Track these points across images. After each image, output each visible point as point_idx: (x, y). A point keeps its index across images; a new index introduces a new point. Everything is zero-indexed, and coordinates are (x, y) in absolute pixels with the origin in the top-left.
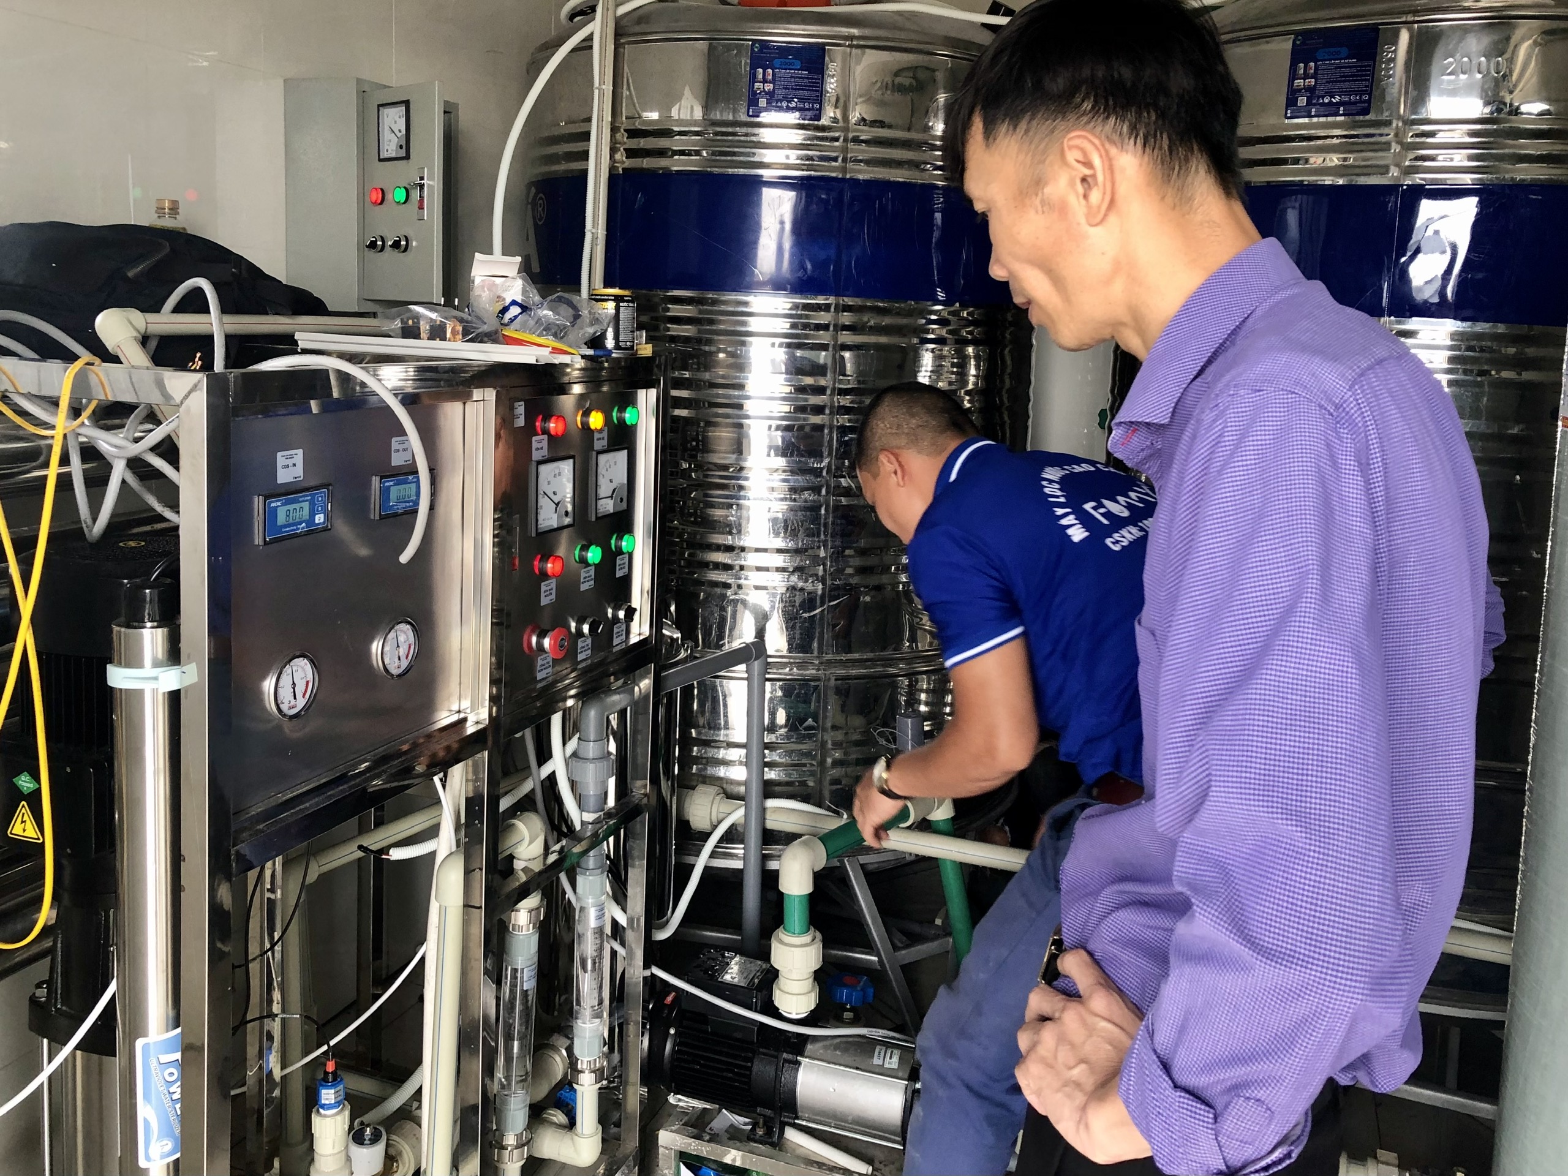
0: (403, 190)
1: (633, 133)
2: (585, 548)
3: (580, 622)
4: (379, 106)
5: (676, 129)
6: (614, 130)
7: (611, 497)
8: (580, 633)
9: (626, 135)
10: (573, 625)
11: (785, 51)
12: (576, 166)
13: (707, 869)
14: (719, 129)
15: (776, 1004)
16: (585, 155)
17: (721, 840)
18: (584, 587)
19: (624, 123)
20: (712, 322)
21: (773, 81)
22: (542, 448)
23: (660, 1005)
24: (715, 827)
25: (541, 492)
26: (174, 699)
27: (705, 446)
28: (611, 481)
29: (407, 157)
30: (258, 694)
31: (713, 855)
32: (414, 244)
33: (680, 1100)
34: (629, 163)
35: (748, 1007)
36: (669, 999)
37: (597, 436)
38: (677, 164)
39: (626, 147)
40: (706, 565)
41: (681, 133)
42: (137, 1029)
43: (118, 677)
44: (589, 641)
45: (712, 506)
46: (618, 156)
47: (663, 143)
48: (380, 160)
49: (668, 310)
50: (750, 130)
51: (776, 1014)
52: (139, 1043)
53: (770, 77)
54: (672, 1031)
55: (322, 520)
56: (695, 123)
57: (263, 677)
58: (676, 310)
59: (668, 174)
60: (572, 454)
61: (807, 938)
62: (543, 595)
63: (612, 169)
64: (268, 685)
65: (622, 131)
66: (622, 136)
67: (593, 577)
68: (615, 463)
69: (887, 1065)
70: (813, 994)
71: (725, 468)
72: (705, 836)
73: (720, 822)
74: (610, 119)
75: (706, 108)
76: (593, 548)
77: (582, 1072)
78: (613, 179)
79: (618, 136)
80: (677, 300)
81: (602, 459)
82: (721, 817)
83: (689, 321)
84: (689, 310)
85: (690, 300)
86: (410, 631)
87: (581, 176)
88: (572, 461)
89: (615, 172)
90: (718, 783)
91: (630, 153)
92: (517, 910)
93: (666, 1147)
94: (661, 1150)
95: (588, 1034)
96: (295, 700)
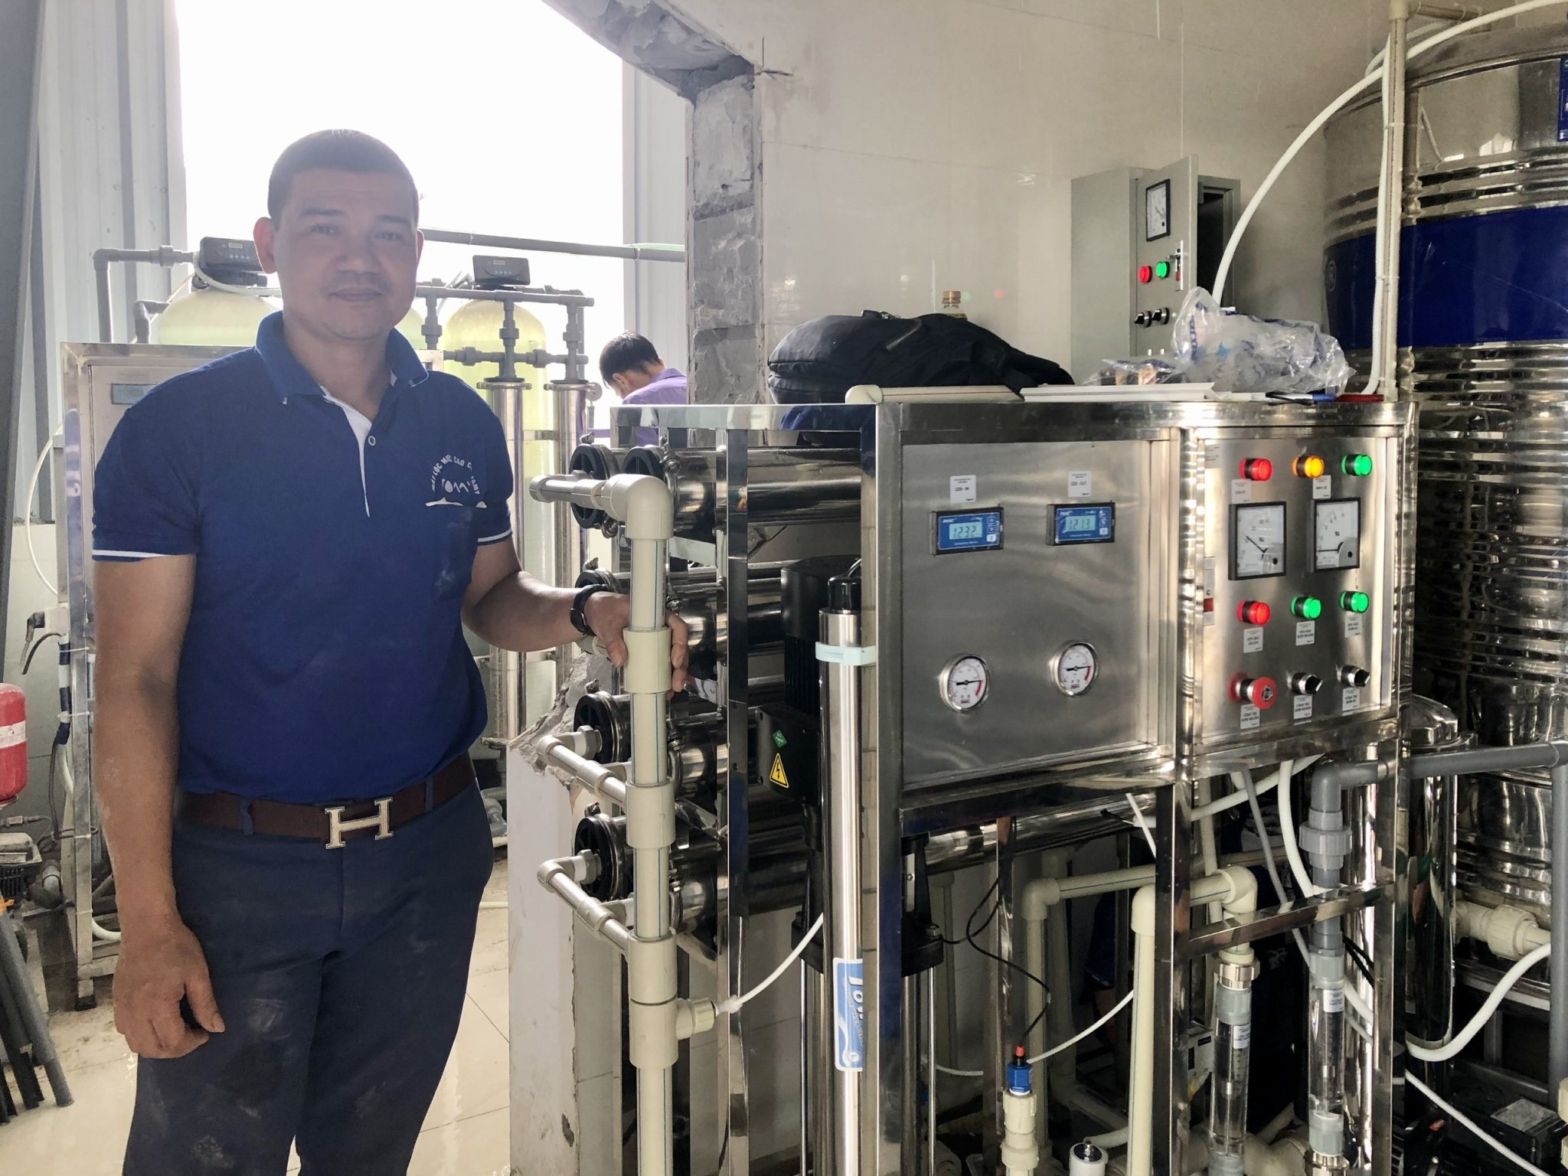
0: (1165, 265)
1: (1427, 180)
2: (1301, 601)
3: (1297, 677)
4: (1147, 189)
5: (1481, 167)
6: (1406, 180)
7: (1338, 550)
8: (1296, 690)
9: (1421, 183)
10: (1289, 680)
12: (1365, 225)
13: (1505, 1001)
14: (1538, 159)
16: (1372, 213)
17: (1530, 973)
18: (1299, 642)
19: (1419, 168)
20: (1527, 375)
22: (1244, 492)
23: (1423, 1132)
24: (1522, 956)
25: (1243, 536)
26: (859, 672)
28: (1335, 534)
29: (1168, 233)
31: (1517, 986)
34: (1424, 213)
35: (1527, 1158)
36: (1436, 1126)
37: (1316, 483)
38: (1483, 205)
39: (1419, 195)
40: (1521, 653)
41: (1486, 171)
43: (823, 652)
44: (1308, 701)
45: (1527, 584)
46: (1412, 207)
47: (1465, 185)
48: (1148, 240)
49: (1473, 365)
52: (836, 961)
54: (1435, 1161)
55: (994, 539)
56: (1505, 157)
57: (939, 672)
58: (1480, 365)
59: (1474, 221)
60: (1283, 500)
62: (1246, 642)
63: (1403, 221)
64: (944, 677)
65: (1416, 179)
66: (1415, 185)
67: (1313, 632)
68: (1343, 514)
71: (1546, 541)
72: (1506, 964)
73: (1527, 952)
74: (1401, 169)
75: (1520, 140)
76: (1309, 601)
77: (1317, 1166)
78: (1406, 232)
79: (1412, 186)
80: (1483, 354)
81: (1323, 509)
82: (1528, 945)
83: (1501, 375)
84: (1501, 364)
85: (1502, 353)
86: (1089, 655)
87: (1370, 237)
88: (1281, 508)
89: (1408, 224)
90: (1530, 908)
91: (1426, 202)
92: (1226, 963)
95: (1324, 1127)
96: (967, 695)
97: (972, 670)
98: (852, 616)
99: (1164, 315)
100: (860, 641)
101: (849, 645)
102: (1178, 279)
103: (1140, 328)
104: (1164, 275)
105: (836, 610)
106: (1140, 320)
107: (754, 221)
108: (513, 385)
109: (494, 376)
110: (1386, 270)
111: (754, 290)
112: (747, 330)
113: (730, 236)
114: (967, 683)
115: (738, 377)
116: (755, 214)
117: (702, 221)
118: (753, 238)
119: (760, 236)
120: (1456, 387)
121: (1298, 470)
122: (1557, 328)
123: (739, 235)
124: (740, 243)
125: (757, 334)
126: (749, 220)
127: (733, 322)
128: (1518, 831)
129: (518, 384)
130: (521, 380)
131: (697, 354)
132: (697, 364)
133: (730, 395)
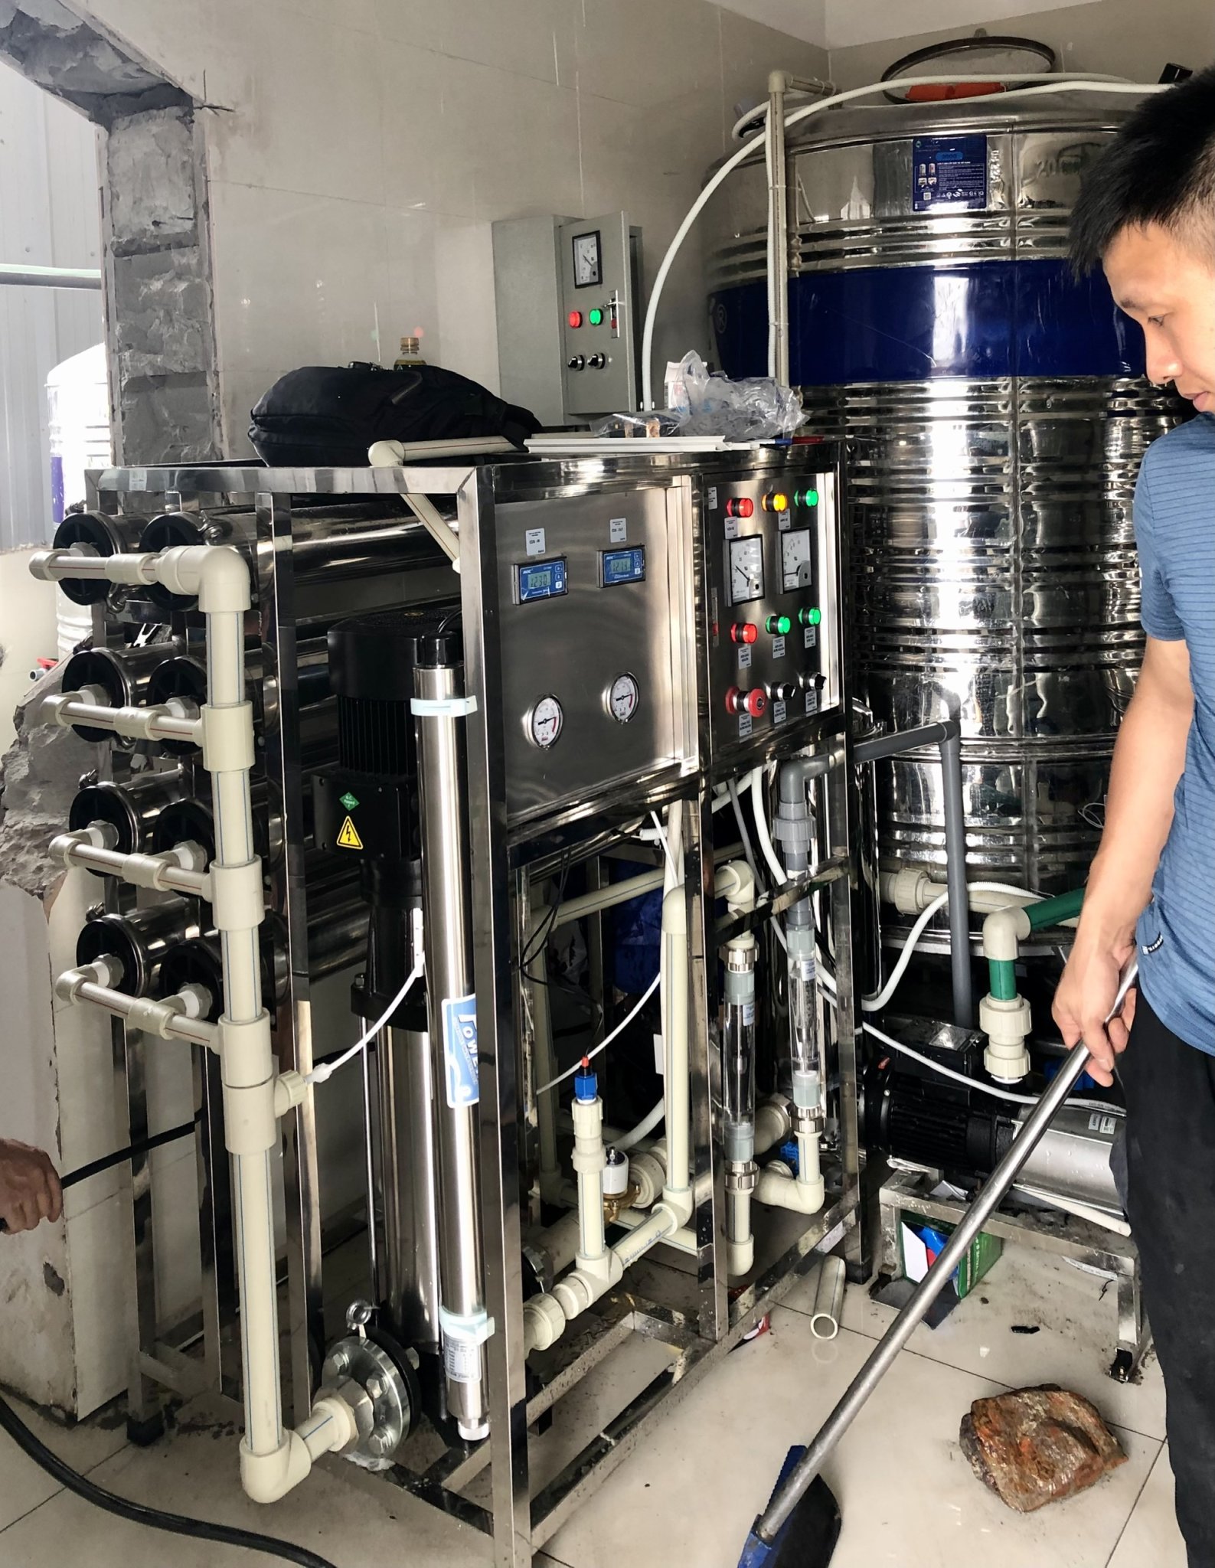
0: (599, 313)
1: (806, 238)
2: (776, 619)
3: (774, 687)
4: (574, 238)
5: (846, 229)
6: (789, 236)
7: (797, 573)
8: (775, 698)
9: (802, 240)
10: (768, 690)
11: (946, 144)
12: (758, 272)
13: (915, 953)
14: (889, 226)
15: (988, 1069)
16: (763, 263)
17: (930, 924)
18: (776, 655)
19: (798, 229)
20: (890, 411)
21: (936, 175)
22: (733, 528)
23: (874, 1071)
24: (923, 910)
25: (734, 567)
26: (460, 723)
27: (889, 532)
28: (796, 559)
29: (600, 281)
30: (519, 727)
31: (921, 939)
32: (610, 360)
33: (899, 1164)
34: (805, 266)
35: (961, 1072)
36: (883, 1064)
37: (781, 517)
38: (849, 263)
39: (801, 251)
40: (896, 649)
41: (852, 234)
42: (440, 993)
43: (419, 707)
44: (784, 706)
45: (901, 589)
46: (795, 261)
47: (834, 244)
48: (577, 287)
49: (847, 402)
50: (919, 223)
51: (987, 1078)
52: (445, 1003)
53: (933, 171)
54: (887, 1093)
55: (561, 586)
56: (862, 222)
57: (522, 713)
58: (854, 402)
59: (841, 276)
60: (760, 533)
61: (1014, 1004)
62: (740, 660)
63: (790, 272)
64: (526, 719)
65: (798, 237)
66: (798, 242)
67: (784, 646)
68: (799, 542)
69: (1102, 1131)
70: (1024, 1061)
71: (911, 551)
72: (913, 919)
73: (927, 906)
74: (785, 226)
75: (874, 208)
76: (781, 619)
77: (803, 1120)
78: (792, 283)
79: (793, 242)
80: (855, 393)
81: (787, 537)
82: (927, 900)
83: (868, 411)
84: (869, 402)
85: (868, 392)
86: (631, 685)
87: (763, 282)
88: (759, 539)
89: (792, 276)
91: (806, 257)
92: (734, 950)
93: (886, 1205)
94: (882, 1207)
95: (805, 1084)
96: (547, 734)
97: (549, 708)
98: (450, 669)
99: (600, 360)
101: (447, 697)
102: (614, 326)
103: (573, 372)
104: (598, 322)
106: (574, 364)
107: (200, 263)
110: (777, 317)
111: (202, 336)
112: (196, 378)
113: (168, 276)
114: (546, 720)
115: (184, 428)
116: (200, 255)
117: (126, 258)
118: (198, 280)
119: (210, 277)
120: (835, 422)
121: (767, 506)
122: (911, 369)
123: (179, 276)
124: (182, 286)
125: (209, 381)
126: (194, 262)
127: (178, 368)
131: (126, 402)
132: (123, 414)
133: (172, 447)
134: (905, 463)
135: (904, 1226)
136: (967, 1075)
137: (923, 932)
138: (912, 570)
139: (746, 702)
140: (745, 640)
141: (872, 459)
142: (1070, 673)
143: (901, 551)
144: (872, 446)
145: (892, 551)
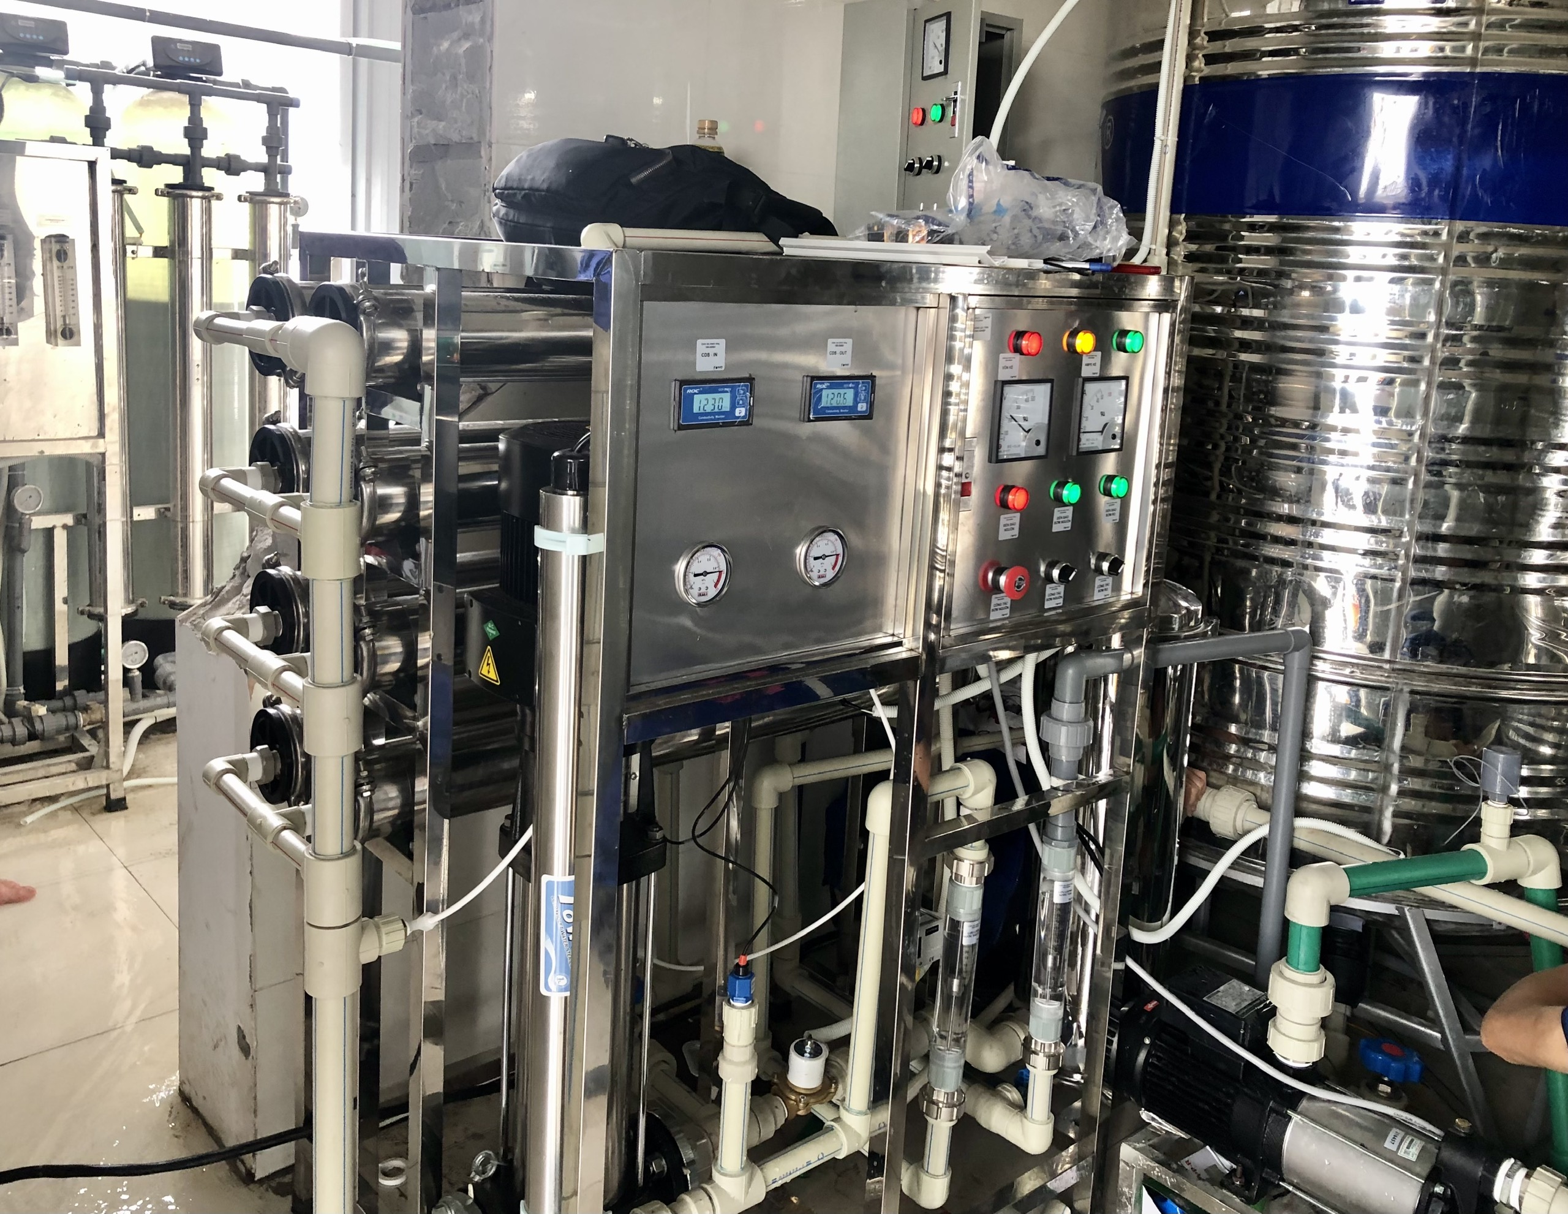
0: (940, 108)
1: (1213, 36)
2: (1062, 485)
3: (1051, 566)
4: (926, 21)
5: (1267, 26)
6: (1192, 34)
7: (1102, 432)
8: (1049, 579)
9: (1207, 38)
10: (1042, 568)
12: (1148, 79)
13: (1223, 879)
14: (1324, 21)
15: (1269, 1043)
16: (1156, 67)
17: (1246, 853)
18: (1056, 528)
19: (1207, 21)
20: (1292, 252)
22: (1011, 367)
23: (1137, 1012)
24: (1241, 836)
25: (1005, 414)
26: (584, 562)
27: (1272, 398)
28: (1103, 414)
29: (945, 72)
31: (1234, 866)
32: (946, 164)
33: (1153, 1119)
34: (1207, 71)
35: (1235, 1040)
36: (1150, 1006)
37: (1085, 360)
38: (1267, 68)
39: (1205, 52)
40: (1263, 537)
41: (1271, 31)
42: (545, 867)
44: (1061, 589)
46: (1196, 64)
47: (1250, 43)
48: (923, 79)
49: (1242, 238)
50: (1366, 20)
51: (1269, 1056)
54: (1147, 1041)
55: (743, 414)
56: (1291, 16)
58: (1250, 238)
59: (1255, 83)
60: (1050, 377)
61: (1314, 978)
62: (1002, 528)
63: (1186, 79)
64: (680, 568)
65: (1202, 34)
66: (1202, 40)
67: (1070, 518)
68: (1110, 394)
69: (1401, 1153)
70: (1316, 1045)
71: (1296, 424)
72: (1227, 844)
73: (1248, 832)
74: (1188, 22)
76: (1069, 485)
77: (1035, 1053)
78: (1188, 91)
79: (1198, 41)
80: (1252, 227)
81: (1090, 387)
82: (1248, 826)
83: (1269, 251)
84: (1269, 239)
85: (1272, 228)
86: (839, 543)
87: (1154, 90)
88: (1049, 385)
89: (1189, 83)
90: (1251, 789)
91: (1210, 59)
92: (960, 860)
93: (1127, 1164)
94: (1122, 1164)
95: (1045, 1016)
96: (705, 588)
97: (712, 560)
98: (578, 498)
99: (936, 163)
100: (586, 526)
101: (573, 531)
102: (953, 125)
103: (910, 177)
104: (938, 119)
105: (561, 489)
106: (910, 168)
107: (483, 21)
108: (200, 194)
109: (177, 182)
110: (1166, 131)
111: (481, 102)
112: (471, 148)
113: (455, 35)
114: (705, 574)
115: (461, 203)
116: (484, 13)
117: (422, 16)
118: (481, 40)
119: (490, 39)
120: (1224, 260)
121: (1068, 345)
122: (1327, 204)
123: (466, 36)
124: (467, 45)
125: (483, 153)
126: (477, 19)
127: (455, 137)
128: (1245, 710)
129: (207, 194)
130: (210, 189)
131: (413, 172)
132: (411, 184)
133: (450, 223)
134: (1306, 316)
135: (1145, 1192)
136: (1242, 1046)
137: (1238, 858)
138: (1294, 447)
139: (1003, 580)
140: (1010, 505)
141: (1265, 308)
142: (1472, 593)
143: (1284, 422)
144: (1266, 294)
145: (1273, 421)
